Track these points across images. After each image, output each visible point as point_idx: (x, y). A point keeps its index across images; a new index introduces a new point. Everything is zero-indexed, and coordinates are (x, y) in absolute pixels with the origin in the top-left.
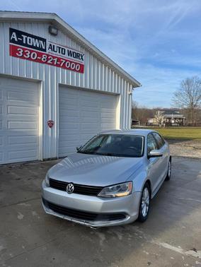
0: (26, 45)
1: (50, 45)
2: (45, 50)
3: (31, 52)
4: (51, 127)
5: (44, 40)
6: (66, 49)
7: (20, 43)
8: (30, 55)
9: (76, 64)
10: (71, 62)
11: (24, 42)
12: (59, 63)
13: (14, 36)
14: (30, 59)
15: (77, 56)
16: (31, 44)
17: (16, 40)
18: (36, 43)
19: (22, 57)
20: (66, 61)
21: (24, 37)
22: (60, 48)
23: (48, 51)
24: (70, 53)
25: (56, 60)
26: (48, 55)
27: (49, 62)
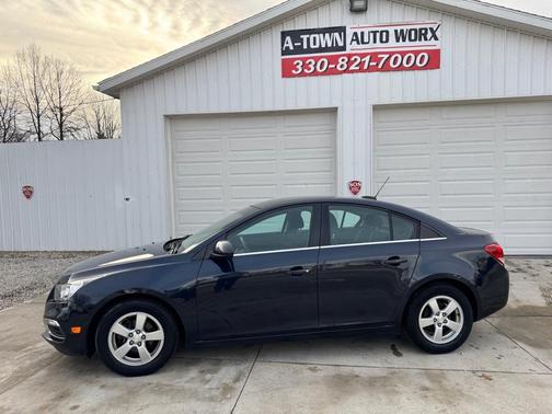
0: (310, 50)
1: (355, 34)
2: (344, 48)
3: (317, 59)
4: (355, 193)
6: (391, 30)
7: (299, 50)
8: (315, 65)
9: (416, 53)
10: (403, 54)
11: (305, 47)
12: (378, 64)
14: (315, 73)
15: (421, 34)
16: (317, 46)
17: (292, 48)
18: (326, 40)
19: (303, 74)
20: (391, 54)
21: (305, 37)
23: (352, 48)
24: (400, 36)
25: (367, 59)
26: (349, 56)
27: (352, 68)
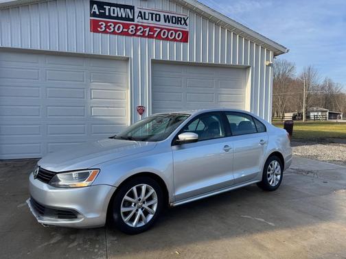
1: (140, 12)
2: (133, 20)
3: (115, 24)
4: (141, 114)
5: (132, 8)
6: (162, 14)
8: (114, 28)
9: (176, 31)
10: (169, 30)
12: (152, 34)
13: (95, 8)
14: (114, 33)
15: (178, 21)
16: (115, 15)
17: (97, 13)
18: (121, 13)
19: (105, 32)
20: (162, 29)
22: (152, 14)
23: (137, 20)
24: (167, 19)
25: (147, 29)
26: (137, 26)
27: (138, 33)
